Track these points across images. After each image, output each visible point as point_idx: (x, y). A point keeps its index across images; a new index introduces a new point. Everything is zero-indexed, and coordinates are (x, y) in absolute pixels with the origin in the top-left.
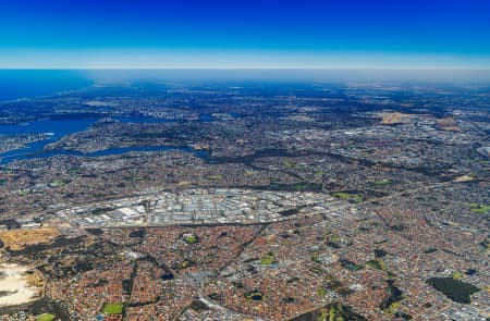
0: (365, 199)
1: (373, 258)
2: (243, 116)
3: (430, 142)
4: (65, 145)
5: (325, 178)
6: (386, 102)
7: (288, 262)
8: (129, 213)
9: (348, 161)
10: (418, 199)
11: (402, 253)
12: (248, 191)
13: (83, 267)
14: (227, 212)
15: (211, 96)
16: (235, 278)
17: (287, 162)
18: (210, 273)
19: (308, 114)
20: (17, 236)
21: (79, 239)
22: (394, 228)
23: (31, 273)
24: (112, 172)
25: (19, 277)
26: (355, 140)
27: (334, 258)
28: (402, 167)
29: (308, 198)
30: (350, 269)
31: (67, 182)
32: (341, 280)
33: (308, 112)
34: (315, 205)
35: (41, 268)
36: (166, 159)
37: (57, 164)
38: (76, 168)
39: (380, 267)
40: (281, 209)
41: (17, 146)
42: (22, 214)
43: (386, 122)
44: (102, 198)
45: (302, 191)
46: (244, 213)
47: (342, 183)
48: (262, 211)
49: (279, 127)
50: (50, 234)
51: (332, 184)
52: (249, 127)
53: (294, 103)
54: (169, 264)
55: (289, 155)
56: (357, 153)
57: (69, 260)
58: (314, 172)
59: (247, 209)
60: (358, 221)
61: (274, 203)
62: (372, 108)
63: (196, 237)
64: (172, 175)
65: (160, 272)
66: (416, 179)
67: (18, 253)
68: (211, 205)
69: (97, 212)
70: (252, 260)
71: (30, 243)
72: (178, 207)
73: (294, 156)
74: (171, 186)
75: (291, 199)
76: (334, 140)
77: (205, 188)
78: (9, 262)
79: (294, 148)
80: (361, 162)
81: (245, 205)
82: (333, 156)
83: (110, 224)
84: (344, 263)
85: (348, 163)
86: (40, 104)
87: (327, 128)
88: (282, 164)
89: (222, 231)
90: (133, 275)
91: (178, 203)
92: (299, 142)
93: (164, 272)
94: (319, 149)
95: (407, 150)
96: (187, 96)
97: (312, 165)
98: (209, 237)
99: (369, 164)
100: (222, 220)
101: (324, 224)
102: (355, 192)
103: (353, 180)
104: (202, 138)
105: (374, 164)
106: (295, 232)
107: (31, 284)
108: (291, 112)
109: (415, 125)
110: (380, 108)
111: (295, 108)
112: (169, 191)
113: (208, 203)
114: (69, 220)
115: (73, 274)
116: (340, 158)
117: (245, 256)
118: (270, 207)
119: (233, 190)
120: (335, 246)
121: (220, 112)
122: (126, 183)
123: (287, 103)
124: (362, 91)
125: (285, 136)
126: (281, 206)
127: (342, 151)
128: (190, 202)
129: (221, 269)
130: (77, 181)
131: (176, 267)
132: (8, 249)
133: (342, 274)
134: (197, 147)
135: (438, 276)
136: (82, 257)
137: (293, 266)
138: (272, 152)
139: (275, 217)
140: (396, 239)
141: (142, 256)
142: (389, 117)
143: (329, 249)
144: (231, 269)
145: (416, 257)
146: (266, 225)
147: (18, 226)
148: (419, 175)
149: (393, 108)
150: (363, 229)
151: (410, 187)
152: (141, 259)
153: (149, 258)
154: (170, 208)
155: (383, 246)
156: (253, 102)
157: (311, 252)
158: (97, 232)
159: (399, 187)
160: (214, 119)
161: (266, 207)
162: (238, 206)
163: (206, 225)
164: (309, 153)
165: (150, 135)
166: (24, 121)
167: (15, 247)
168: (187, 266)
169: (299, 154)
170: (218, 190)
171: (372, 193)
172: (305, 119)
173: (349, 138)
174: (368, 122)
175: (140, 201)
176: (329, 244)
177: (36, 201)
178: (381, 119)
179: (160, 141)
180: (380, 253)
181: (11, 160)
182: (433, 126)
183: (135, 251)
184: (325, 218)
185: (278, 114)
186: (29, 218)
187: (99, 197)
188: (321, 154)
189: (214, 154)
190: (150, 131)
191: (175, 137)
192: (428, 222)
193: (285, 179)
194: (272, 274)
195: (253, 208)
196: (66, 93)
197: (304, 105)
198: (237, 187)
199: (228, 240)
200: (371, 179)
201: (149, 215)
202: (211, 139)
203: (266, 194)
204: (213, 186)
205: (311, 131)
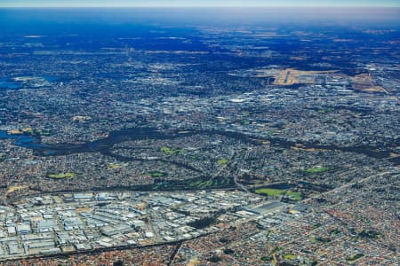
0: (304, 197)
2: (66, 79)
5: (232, 169)
6: (268, 54)
12: (125, 195)
14: (107, 230)
19: (164, 73)
26: (249, 110)
28: (333, 147)
29: (221, 199)
33: (160, 71)
34: (237, 209)
40: (188, 219)
43: (281, 82)
45: (208, 189)
46: (137, 229)
49: (129, 95)
51: (246, 176)
52: (83, 96)
53: (136, 58)
55: (162, 137)
56: (261, 130)
58: (212, 160)
59: (137, 223)
61: (174, 210)
68: (77, 220)
75: (198, 203)
76: (219, 111)
77: (54, 193)
79: (166, 127)
80: (273, 142)
81: (131, 215)
82: (229, 135)
85: (255, 144)
87: (202, 94)
88: (159, 151)
91: (20, 220)
92: (170, 117)
94: (204, 126)
95: (328, 122)
97: (204, 150)
100: (105, 242)
101: (262, 237)
103: (274, 169)
104: (15, 116)
106: (226, 252)
109: (324, 85)
111: (139, 65)
119: (103, 195)
121: (25, 74)
123: (125, 58)
124: (227, 40)
125: (144, 107)
126: (187, 214)
128: (40, 218)
134: (12, 130)
138: (135, 134)
139: (185, 232)
146: (176, 244)
148: (362, 157)
149: (285, 63)
154: (12, 230)
159: (343, 175)
161: (165, 218)
164: (192, 132)
169: (176, 134)
170: (77, 196)
171: (308, 187)
178: (272, 79)
182: (349, 87)
184: (261, 228)
188: (211, 133)
193: (173, 173)
195: (146, 220)
197: (153, 61)
200: (299, 166)
202: (31, 117)
203: (156, 197)
204: (67, 190)
205: (180, 99)
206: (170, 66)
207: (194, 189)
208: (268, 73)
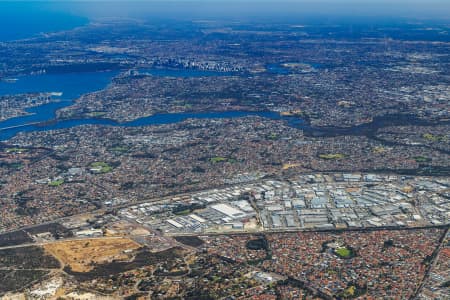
4: (86, 111)
8: (230, 212)
14: (377, 210)
20: (74, 249)
21: (170, 255)
31: (114, 165)
41: (16, 113)
49: (390, 83)
50: (123, 246)
52: (345, 82)
53: (395, 47)
61: (440, 195)
63: (349, 249)
64: (267, 154)
67: (87, 276)
68: (347, 199)
69: (179, 210)
72: (300, 202)
74: (274, 171)
77: (325, 172)
79: (427, 114)
81: (399, 197)
83: (208, 230)
88: (422, 137)
91: (295, 195)
92: (431, 105)
96: (235, 38)
98: (369, 249)
100: (375, 221)
111: (398, 55)
112: (273, 177)
113: (342, 195)
117: (436, 276)
119: (370, 176)
121: (293, 61)
122: (203, 167)
123: (384, 48)
125: (405, 95)
128: (313, 195)
130: (128, 163)
131: (339, 295)
132: (68, 269)
134: (284, 111)
136: (190, 282)
141: (280, 278)
147: (69, 234)
152: (280, 283)
153: (292, 282)
154: (288, 204)
156: (333, 46)
158: (194, 241)
167: (78, 267)
168: (357, 294)
169: (438, 121)
170: (347, 176)
175: (237, 193)
177: (80, 195)
179: (225, 104)
186: (81, 220)
187: (173, 188)
189: (312, 121)
190: (203, 89)
191: (247, 98)
193: (437, 159)
195: (413, 203)
196: (54, 34)
197: (411, 51)
201: (262, 215)
202: (300, 101)
203: (421, 181)
204: (336, 171)
205: (439, 87)
206: (428, 56)
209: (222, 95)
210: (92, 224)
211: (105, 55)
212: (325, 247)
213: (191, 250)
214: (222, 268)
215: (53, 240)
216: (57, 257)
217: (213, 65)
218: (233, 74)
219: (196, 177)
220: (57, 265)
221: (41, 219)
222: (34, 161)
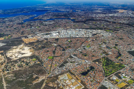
0: (113, 32)
1: (115, 46)
2: (84, 11)
3: (130, 17)
4: (39, 18)
5: (103, 26)
6: (120, 7)
7: (94, 47)
8: (55, 35)
9: (110, 22)
10: (127, 32)
11: (122, 45)
12: (84, 29)
13: (43, 47)
14: (79, 35)
15: (76, 6)
16: (80, 51)
17: (94, 22)
18: (74, 49)
20: (27, 40)
21: (42, 41)
22: (120, 39)
23: (31, 49)
24: (51, 25)
25: (28, 50)
26: (112, 17)
27: (105, 46)
28: (123, 24)
30: (109, 49)
31: (39, 27)
32: (106, 51)
33: (100, 10)
34: (101, 33)
35: (33, 48)
36: (64, 21)
37: (37, 23)
38: (42, 24)
39: (116, 48)
40: (92, 34)
41: (27, 18)
42: (29, 35)
43: (120, 12)
44: (48, 31)
45: (98, 30)
46: (83, 35)
47: (108, 27)
48: (87, 34)
49: (92, 13)
50: (35, 40)
51: (105, 28)
52: (85, 13)
53: (97, 7)
54: (64, 47)
55: (95, 21)
56: (112, 20)
57: (40, 46)
58: (101, 25)
60: (111, 37)
62: (116, 9)
63: (71, 41)
64: (65, 25)
65: (62, 49)
66: (127, 27)
67: (28, 44)
68: (75, 33)
69: (47, 34)
70: (85, 46)
71: (31, 42)
72: (67, 33)
73: (96, 21)
74: (65, 28)
75: (95, 32)
76: (106, 17)
77: (73, 28)
78: (26, 46)
79: (96, 19)
80: (113, 22)
81: (83, 33)
82: (106, 21)
83: (50, 37)
84: (107, 47)
86: (33, 7)
87: (105, 14)
88: (93, 23)
89: (77, 39)
90: (55, 49)
92: (97, 17)
93: (63, 49)
95: (125, 19)
96: (70, 5)
97: (100, 23)
98: (74, 41)
99: (115, 23)
100: (77, 37)
101: (103, 38)
102: (111, 30)
103: (111, 27)
104: (73, 16)
105: (116, 23)
106: (95, 40)
107: (31, 51)
108: (96, 10)
109: (127, 13)
110: (118, 9)
111: (97, 8)
112: (65, 29)
113: (74, 32)
114: (40, 36)
115: (41, 49)
116: (108, 21)
117: (83, 45)
118: (89, 33)
119: (80, 29)
120: (105, 43)
122: (54, 27)
123: (95, 7)
124: (114, 5)
125: (94, 16)
126: (92, 33)
127: (108, 20)
128: (70, 32)
129: (77, 48)
130: (42, 27)
131: (66, 48)
132: (25, 43)
133: (106, 50)
134: (72, 18)
135: (131, 50)
136: (43, 45)
137: (95, 48)
139: (90, 36)
140: (121, 41)
142: (120, 11)
143: (104, 44)
144: (79, 48)
145: (125, 46)
146: (88, 38)
147: (28, 38)
148: (127, 26)
149: (122, 9)
150: (112, 39)
151: (125, 29)
152: (57, 46)
153: (59, 46)
154: (65, 34)
155: (117, 43)
156: (86, 7)
157: (99, 44)
158: (47, 39)
159: (122, 29)
160: (76, 11)
161: (88, 33)
162: (81, 33)
163: (73, 38)
164: (100, 20)
165: (60, 15)
166: (29, 12)
167: (27, 43)
168: (69, 48)
170: (77, 29)
171: (115, 30)
172: (99, 11)
173: (110, 16)
174: (115, 12)
175: (57, 32)
176: (104, 43)
177: (32, 32)
178: (118, 12)
179: (63, 17)
180: (116, 45)
181: (26, 21)
182: (132, 13)
183: (56, 44)
184: (103, 36)
185: (93, 10)
186: (30, 36)
187: (47, 31)
188: (103, 20)
189: (76, 20)
190: (60, 14)
191: (66, 16)
192: (129, 37)
193: (94, 26)
194: (89, 50)
195: (85, 34)
196: (39, 5)
197: (99, 8)
198: (82, 28)
199: (79, 41)
200: (115, 27)
201: (60, 35)
202: (75, 17)
203: (89, 30)
204: (75, 28)
205: (101, 14)
206: (102, 9)
207: (95, 29)
208: (118, 10)
209: (63, 16)
210: (32, 36)
211: (46, 8)
212: (67, 40)
213: (46, 40)
214: (49, 43)
215: (25, 39)
216: (24, 41)
217: (63, 10)
218: (66, 12)
219: (52, 29)
220: (24, 42)
221: (24, 35)
222: (27, 26)
